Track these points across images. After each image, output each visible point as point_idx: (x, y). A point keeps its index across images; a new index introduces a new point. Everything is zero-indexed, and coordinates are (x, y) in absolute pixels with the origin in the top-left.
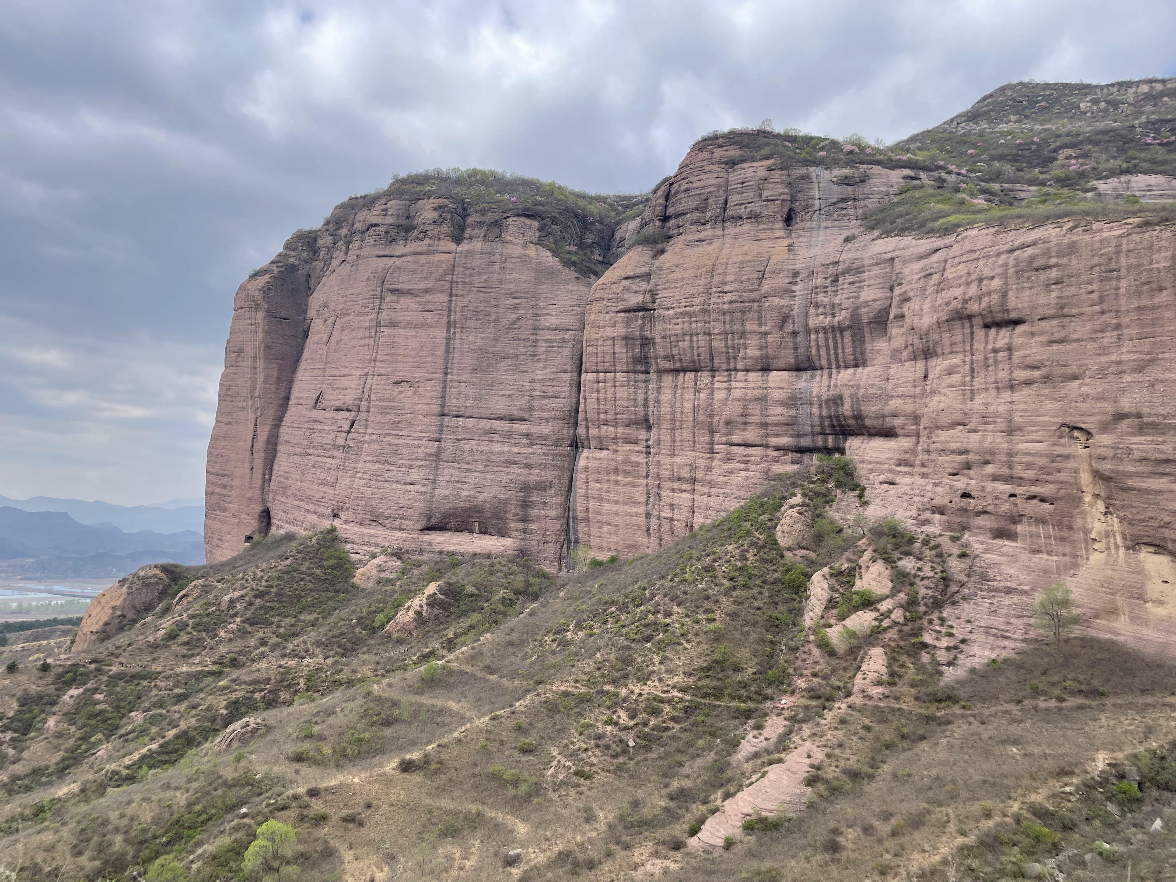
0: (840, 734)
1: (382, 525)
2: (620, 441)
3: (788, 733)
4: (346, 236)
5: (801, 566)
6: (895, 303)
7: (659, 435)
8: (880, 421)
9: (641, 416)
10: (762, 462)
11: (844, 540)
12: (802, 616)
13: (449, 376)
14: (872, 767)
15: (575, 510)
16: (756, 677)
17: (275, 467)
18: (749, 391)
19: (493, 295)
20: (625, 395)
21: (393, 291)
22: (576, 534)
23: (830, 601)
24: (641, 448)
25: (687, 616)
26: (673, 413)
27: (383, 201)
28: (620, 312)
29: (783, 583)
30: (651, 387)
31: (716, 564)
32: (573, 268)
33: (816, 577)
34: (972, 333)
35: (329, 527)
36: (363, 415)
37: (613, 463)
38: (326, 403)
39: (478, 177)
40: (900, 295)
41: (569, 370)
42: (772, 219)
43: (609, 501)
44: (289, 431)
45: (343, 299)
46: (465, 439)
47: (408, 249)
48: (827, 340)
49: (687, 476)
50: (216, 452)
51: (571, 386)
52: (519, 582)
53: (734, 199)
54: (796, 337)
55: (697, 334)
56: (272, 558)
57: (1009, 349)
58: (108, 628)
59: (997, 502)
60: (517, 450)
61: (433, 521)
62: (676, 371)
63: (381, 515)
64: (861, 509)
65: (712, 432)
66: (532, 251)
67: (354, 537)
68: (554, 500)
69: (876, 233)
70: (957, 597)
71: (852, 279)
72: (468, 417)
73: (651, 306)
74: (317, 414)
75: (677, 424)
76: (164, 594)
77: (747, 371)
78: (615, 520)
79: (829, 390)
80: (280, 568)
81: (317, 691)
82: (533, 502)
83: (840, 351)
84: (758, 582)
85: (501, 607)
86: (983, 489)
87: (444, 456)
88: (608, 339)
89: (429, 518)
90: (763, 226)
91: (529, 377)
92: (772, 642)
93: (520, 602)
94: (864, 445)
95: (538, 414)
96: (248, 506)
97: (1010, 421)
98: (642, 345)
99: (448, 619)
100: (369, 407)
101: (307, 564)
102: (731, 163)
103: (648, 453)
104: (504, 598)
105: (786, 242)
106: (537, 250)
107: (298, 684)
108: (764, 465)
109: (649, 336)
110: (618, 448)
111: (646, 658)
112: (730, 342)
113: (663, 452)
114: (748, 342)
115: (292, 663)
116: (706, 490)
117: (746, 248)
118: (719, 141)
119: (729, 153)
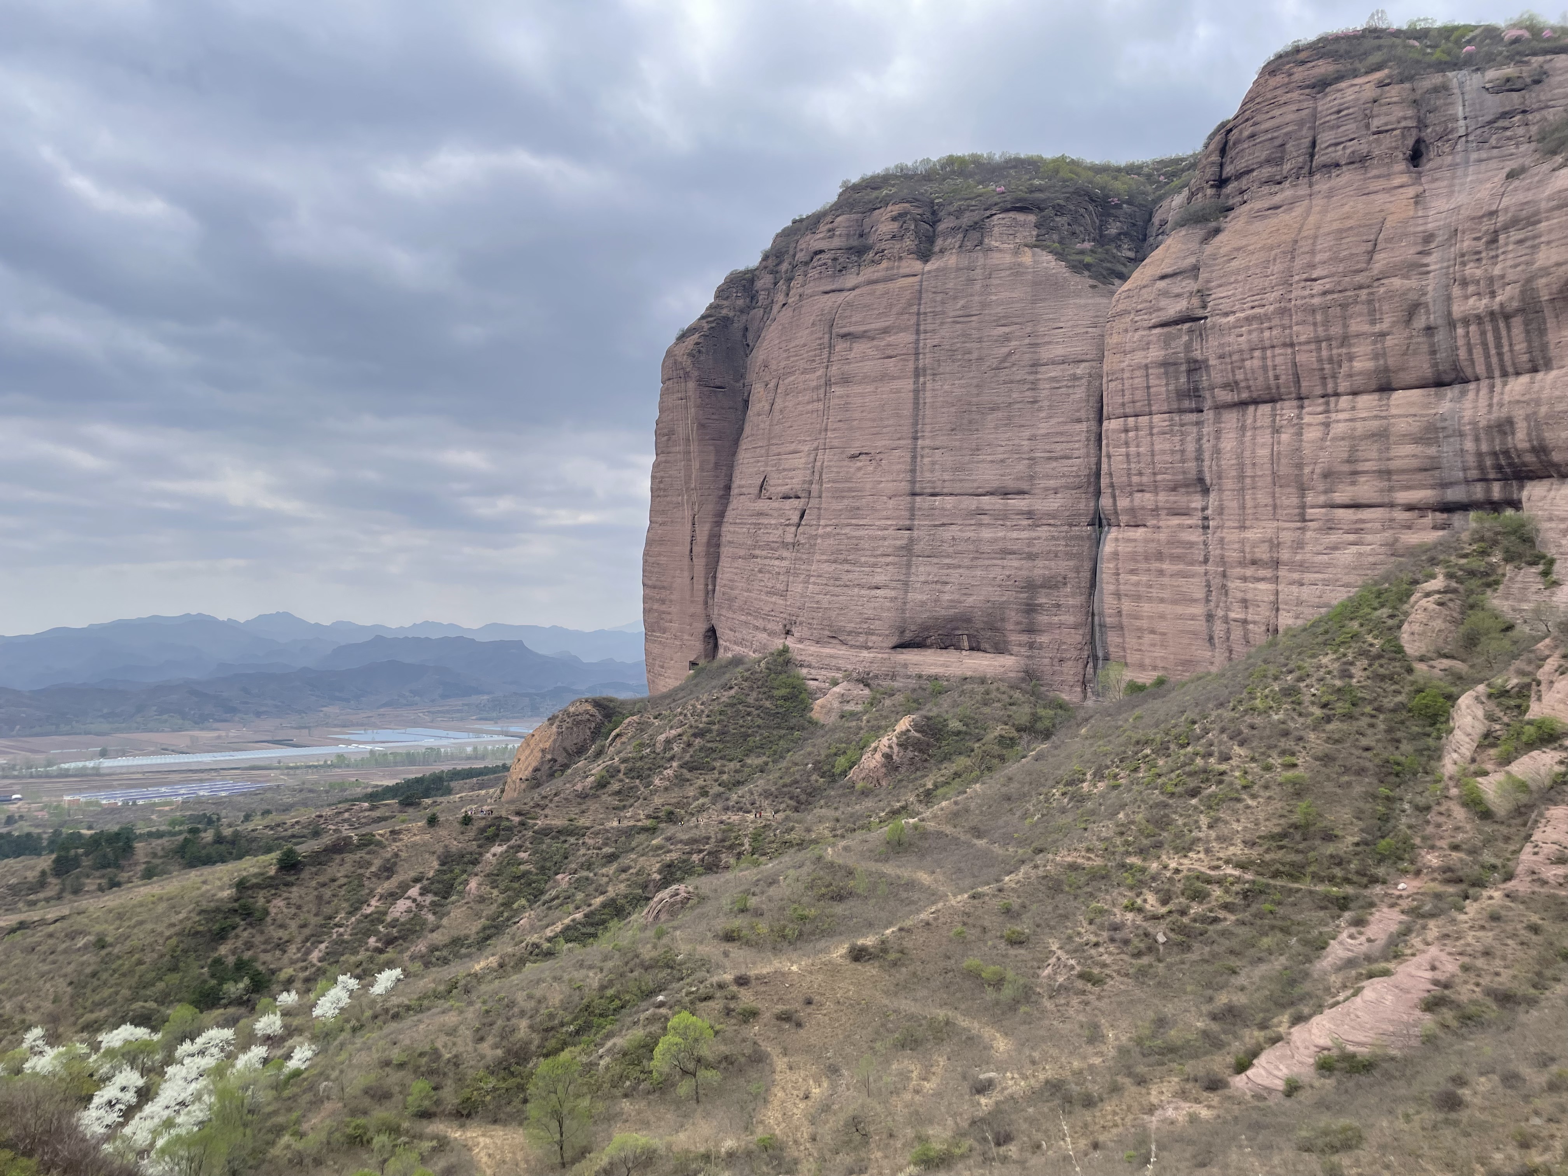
0: (1488, 937)
1: (843, 643)
2: (1163, 513)
3: (1406, 932)
4: (787, 272)
5: (1441, 684)
7: (1221, 500)
9: (1193, 474)
10: (1384, 530)
11: (1515, 643)
12: (1440, 758)
13: (920, 442)
14: (1535, 986)
15: (1101, 614)
16: (1359, 849)
17: (719, 575)
18: (1359, 425)
19: (974, 324)
20: (1167, 446)
21: (845, 336)
22: (1105, 646)
23: (1487, 735)
24: (1195, 520)
25: (1253, 759)
26: (1241, 466)
27: (829, 219)
28: (1155, 327)
29: (1410, 711)
30: (1205, 431)
31: (1302, 685)
32: (1086, 273)
33: (1465, 700)
35: (781, 647)
36: (814, 502)
37: (1154, 545)
38: (772, 490)
39: (955, 166)
41: (1084, 417)
42: (1389, 158)
43: (1150, 599)
44: (733, 528)
45: (785, 355)
46: (943, 525)
47: (861, 279)
48: (1483, 333)
49: (1265, 557)
50: (651, 560)
51: (1088, 440)
52: (1022, 715)
53: (1325, 138)
54: (1432, 335)
55: (1273, 347)
56: (715, 688)
58: (539, 774)
60: (1015, 535)
61: (908, 636)
62: (1243, 404)
63: (841, 630)
64: (1547, 593)
65: (1302, 489)
66: (1027, 258)
67: (811, 659)
68: (1071, 601)
71: (1521, 235)
72: (946, 495)
73: (1200, 313)
74: (762, 505)
75: (1248, 481)
76: (597, 733)
77: (1355, 393)
78: (1162, 626)
79: (1490, 412)
80: (723, 699)
81: (764, 854)
82: (1040, 605)
83: (1506, 349)
84: (1368, 709)
85: (996, 749)
87: (917, 548)
88: (1139, 368)
89: (903, 632)
90: (1375, 172)
91: (1027, 433)
92: (1388, 798)
93: (1024, 742)
94: (1553, 493)
95: (1044, 483)
96: (691, 625)
98: (1189, 372)
99: (926, 765)
100: (821, 492)
101: (754, 695)
102: (1322, 85)
103: (1206, 528)
104: (1001, 736)
105: (1411, 191)
106: (1034, 255)
107: (742, 845)
108: (1388, 535)
109: (1199, 358)
110: (1161, 523)
111: (1190, 821)
112: (1325, 353)
113: (1228, 524)
114: (1354, 350)
115: (735, 818)
116: (1296, 576)
117: (1347, 208)
118: (1302, 56)
119: (1316, 71)
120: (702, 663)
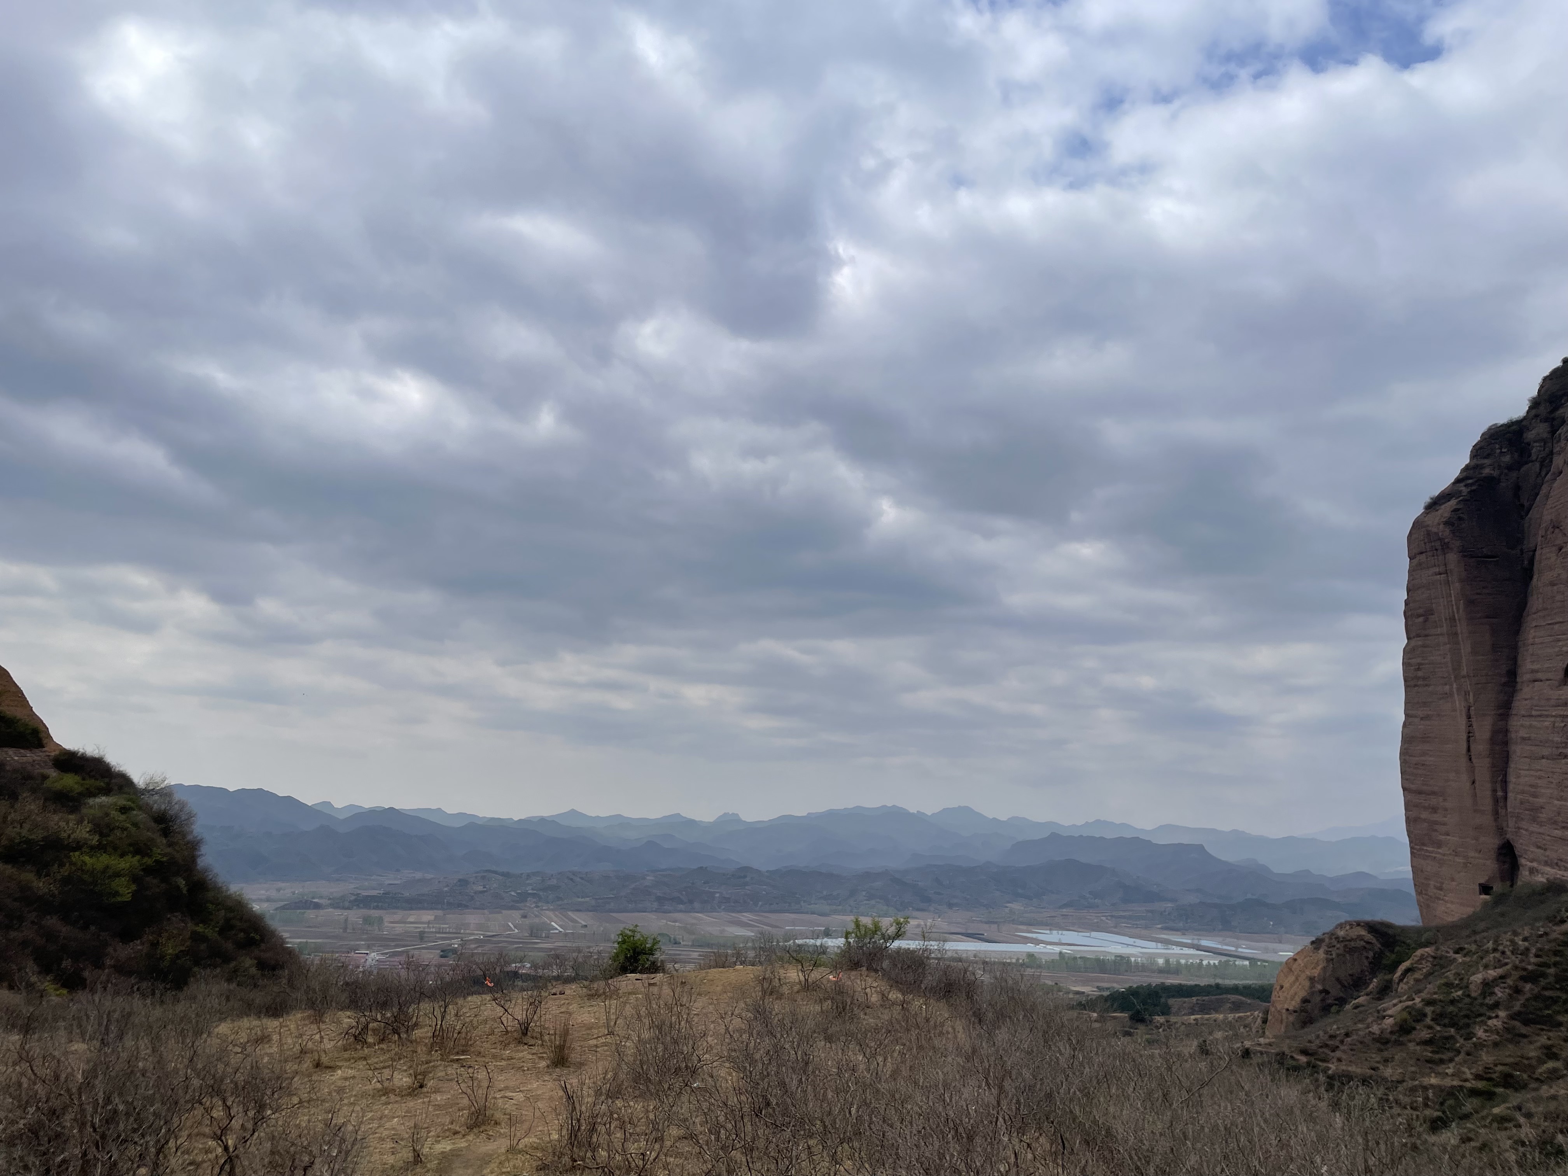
17: (1512, 779)
50: (1411, 760)
58: (1309, 1007)
80: (1554, 936)
96: (1477, 839)
120: (1497, 887)
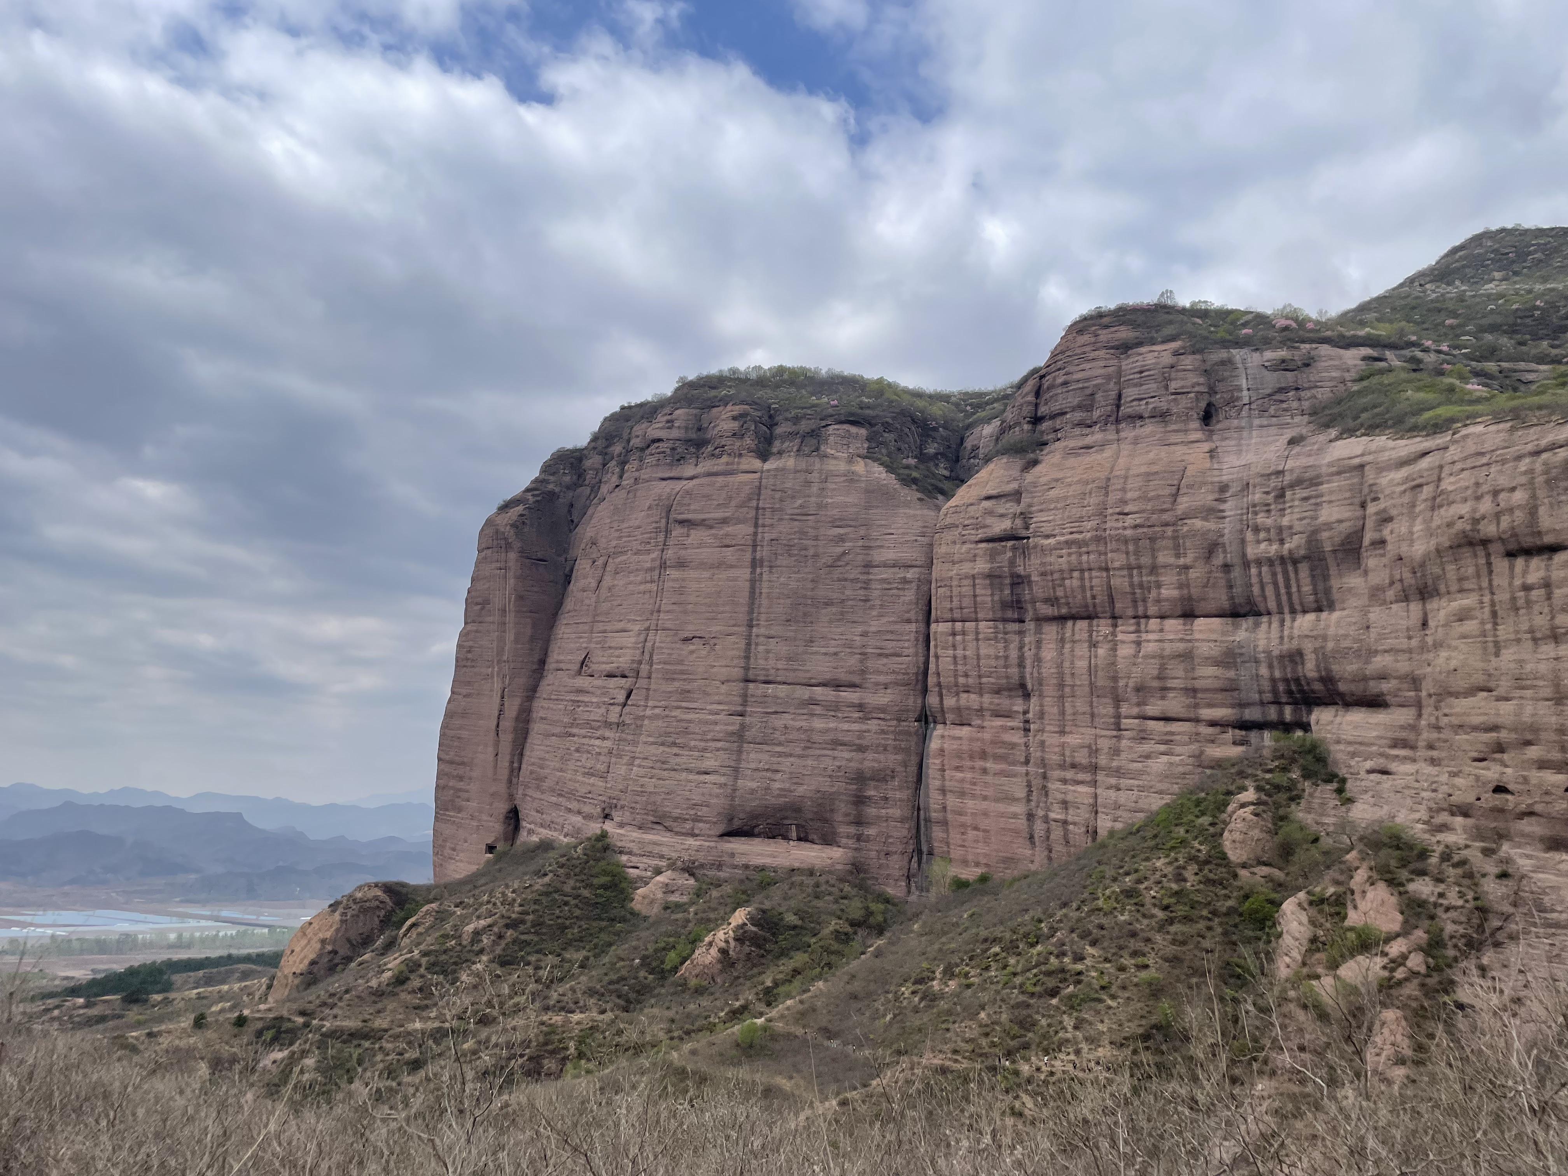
1: (668, 829)
2: (987, 714)
4: (620, 455)
5: (1264, 890)
6: (1370, 524)
7: (1041, 705)
8: (1361, 686)
9: (1015, 679)
10: (1191, 743)
11: (1326, 853)
12: (1273, 961)
13: (755, 630)
15: (927, 809)
17: (527, 753)
18: (1166, 645)
19: (810, 523)
20: (992, 651)
21: (681, 522)
22: (929, 841)
23: (1314, 940)
24: (1017, 723)
25: (1107, 960)
26: (1061, 675)
27: (667, 410)
28: (981, 541)
29: (1241, 915)
30: (1027, 640)
31: (1142, 886)
32: (914, 487)
33: (1289, 906)
34: (1489, 564)
35: (599, 832)
36: (642, 683)
37: (979, 744)
38: (594, 667)
39: (786, 376)
40: (1377, 514)
41: (913, 618)
42: (1185, 417)
43: (974, 797)
44: (545, 704)
45: (617, 534)
46: (776, 713)
47: (700, 469)
48: (1274, 575)
49: (1085, 761)
50: (451, 733)
51: (917, 640)
52: (855, 908)
53: (1130, 393)
54: (1229, 572)
55: (1090, 569)
56: (525, 874)
57: (1547, 585)
58: (316, 968)
59: (1547, 799)
60: (846, 726)
61: (736, 824)
62: (1061, 619)
63: (665, 816)
64: (1343, 809)
65: (1117, 701)
66: (860, 467)
67: (631, 845)
68: (898, 795)
69: (1333, 433)
70: (1500, 936)
71: (1305, 493)
72: (779, 683)
73: (1024, 533)
74: (583, 682)
75: (1067, 690)
76: (387, 923)
77: (1162, 617)
78: (984, 823)
79: (1281, 643)
80: (537, 887)
81: (594, 1059)
82: (869, 798)
83: (1294, 589)
84: (1204, 913)
85: (834, 945)
86: (1526, 780)
87: (748, 734)
88: (966, 577)
89: (731, 820)
90: (1173, 427)
91: (860, 629)
92: (1233, 1000)
93: (858, 938)
94: (1338, 719)
95: (873, 678)
96: (491, 805)
97: (1557, 686)
98: (1013, 585)
99: (763, 961)
100: (650, 673)
101: (571, 882)
102: (1125, 348)
103: (1026, 730)
104: (837, 931)
105: (1206, 446)
106: (866, 465)
107: (567, 1049)
108: (1194, 747)
109: (1022, 573)
110: (986, 724)
111: (1053, 1021)
112: (1136, 579)
113: (1048, 728)
114: (1162, 579)
115: (557, 1019)
116: (1113, 781)
117: (1151, 455)
118: (1105, 320)
119: (1119, 335)
120: (500, 847)
